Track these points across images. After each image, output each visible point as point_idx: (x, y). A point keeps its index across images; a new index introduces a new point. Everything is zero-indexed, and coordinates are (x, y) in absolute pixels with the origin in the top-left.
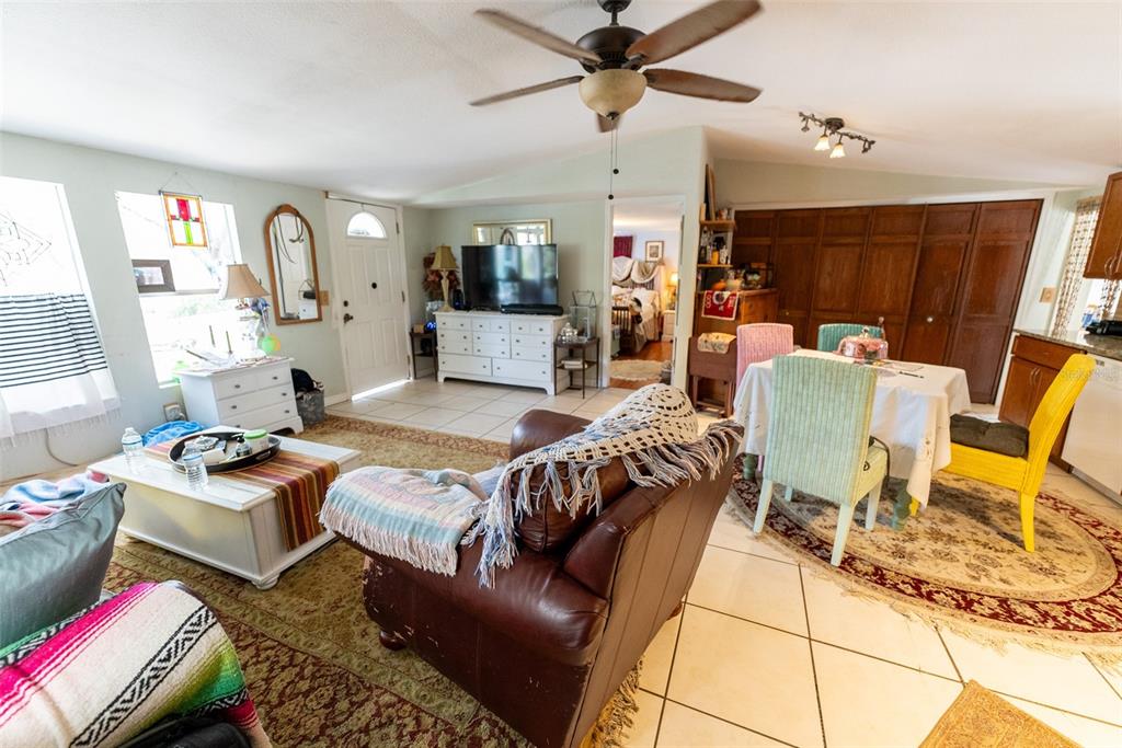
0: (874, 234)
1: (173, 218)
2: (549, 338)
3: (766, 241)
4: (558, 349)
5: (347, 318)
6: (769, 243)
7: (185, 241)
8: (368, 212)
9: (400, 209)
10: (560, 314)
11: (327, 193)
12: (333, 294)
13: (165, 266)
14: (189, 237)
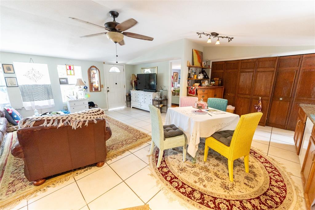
0: (258, 68)
1: (68, 69)
2: (152, 98)
3: (222, 71)
4: (154, 102)
5: (108, 91)
6: (223, 72)
7: (70, 74)
8: (115, 66)
9: (124, 65)
10: (156, 92)
11: (104, 63)
12: (105, 85)
13: (66, 79)
14: (71, 73)
